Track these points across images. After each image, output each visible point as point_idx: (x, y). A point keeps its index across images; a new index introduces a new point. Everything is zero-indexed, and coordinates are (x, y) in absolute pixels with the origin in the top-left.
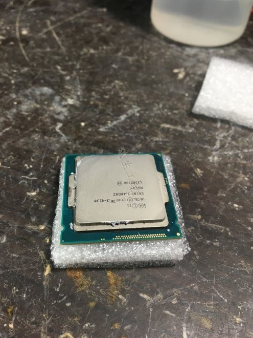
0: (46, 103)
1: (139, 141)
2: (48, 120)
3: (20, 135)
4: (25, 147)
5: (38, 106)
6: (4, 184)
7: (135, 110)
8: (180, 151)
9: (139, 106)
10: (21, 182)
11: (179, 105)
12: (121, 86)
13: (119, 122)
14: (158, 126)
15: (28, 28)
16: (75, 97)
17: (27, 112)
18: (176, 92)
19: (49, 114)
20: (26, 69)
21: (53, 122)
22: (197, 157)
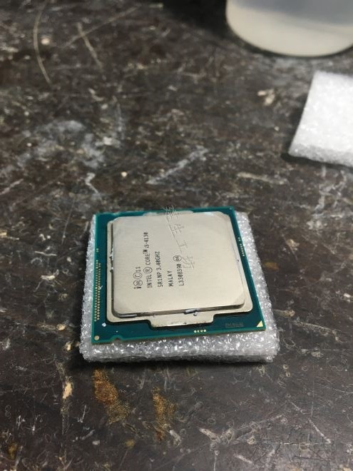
0: (73, 143)
1: (205, 199)
2: (75, 169)
3: (35, 192)
4: (42, 209)
5: (61, 148)
6: (10, 263)
7: (201, 153)
8: (265, 213)
9: (206, 146)
10: (34, 260)
11: (265, 144)
12: (181, 117)
13: (177, 171)
14: (234, 176)
15: (50, 36)
16: (114, 134)
17: (45, 157)
18: (261, 124)
19: (76, 160)
20: (46, 95)
21: (82, 172)
22: (290, 223)
